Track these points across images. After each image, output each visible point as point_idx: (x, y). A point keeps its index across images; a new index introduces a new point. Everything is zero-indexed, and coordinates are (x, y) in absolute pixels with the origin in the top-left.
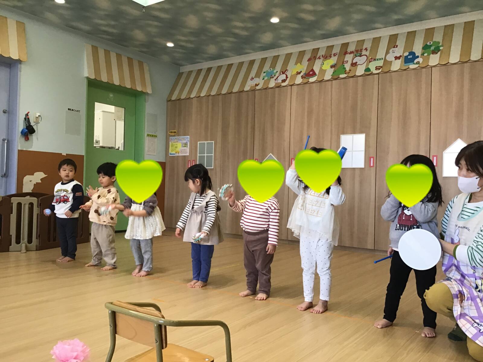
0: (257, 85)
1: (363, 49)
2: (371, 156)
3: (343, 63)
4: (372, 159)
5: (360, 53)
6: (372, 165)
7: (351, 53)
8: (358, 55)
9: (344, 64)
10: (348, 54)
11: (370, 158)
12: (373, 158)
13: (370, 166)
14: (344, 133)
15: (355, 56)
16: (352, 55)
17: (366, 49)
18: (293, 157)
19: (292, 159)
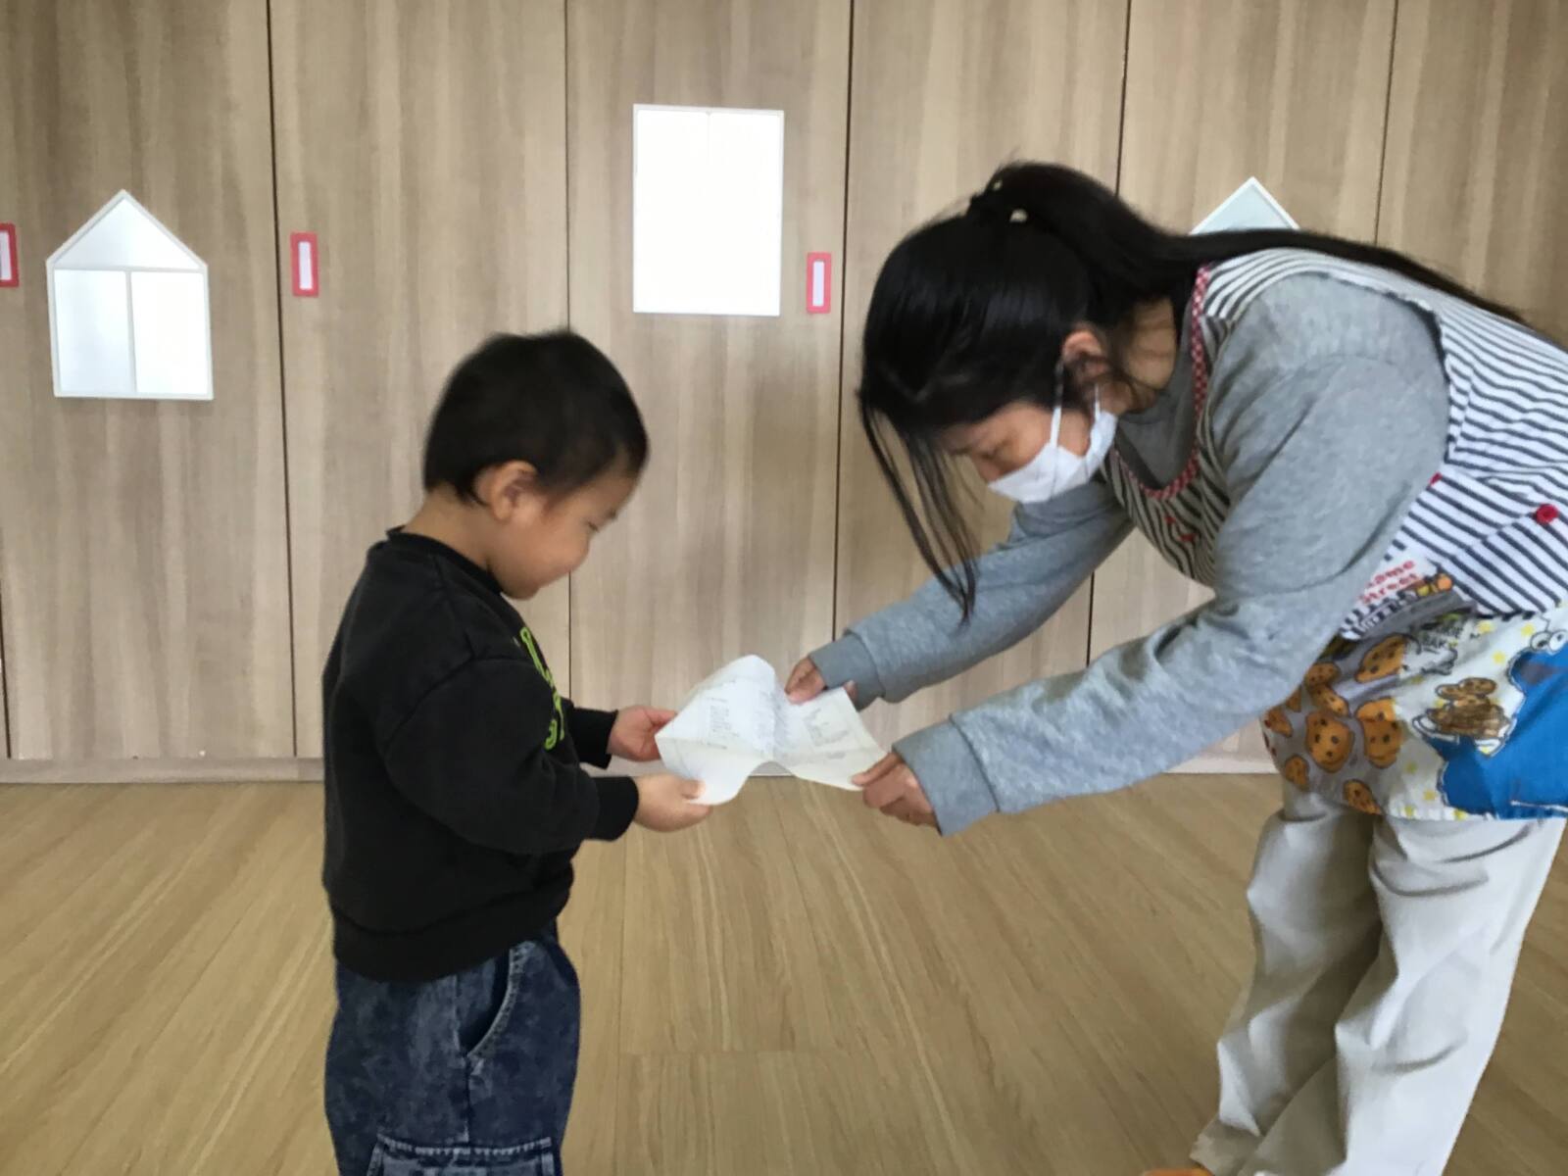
2: (818, 249)
4: (819, 268)
6: (818, 300)
11: (812, 258)
12: (826, 258)
13: (812, 310)
14: (650, 98)
18: (302, 227)
19: (296, 239)
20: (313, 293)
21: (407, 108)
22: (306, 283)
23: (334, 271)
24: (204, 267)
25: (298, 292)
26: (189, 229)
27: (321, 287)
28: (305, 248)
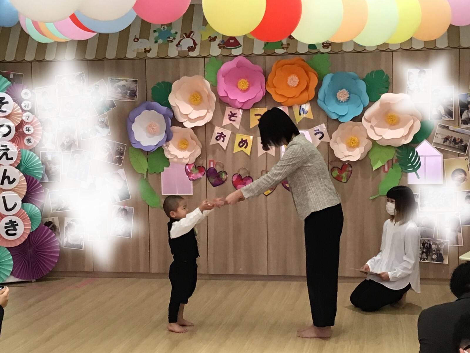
0: (147, 51)
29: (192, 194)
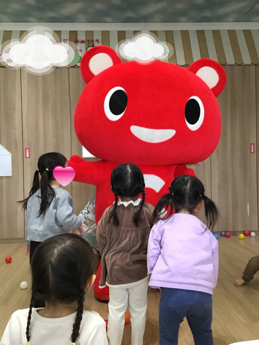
1: (94, 40)
3: (77, 51)
5: (92, 43)
7: (82, 42)
8: (91, 45)
9: (78, 53)
10: (80, 42)
15: (88, 46)
16: (84, 45)
17: (97, 40)
18: (27, 147)
19: (26, 149)
20: (29, 157)
21: (44, 127)
22: (28, 156)
23: (32, 154)
24: (11, 154)
25: (26, 157)
26: (9, 148)
27: (30, 157)
28: (27, 150)
29: (11, 175)
